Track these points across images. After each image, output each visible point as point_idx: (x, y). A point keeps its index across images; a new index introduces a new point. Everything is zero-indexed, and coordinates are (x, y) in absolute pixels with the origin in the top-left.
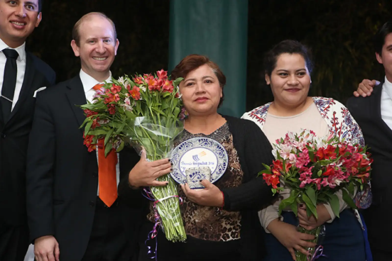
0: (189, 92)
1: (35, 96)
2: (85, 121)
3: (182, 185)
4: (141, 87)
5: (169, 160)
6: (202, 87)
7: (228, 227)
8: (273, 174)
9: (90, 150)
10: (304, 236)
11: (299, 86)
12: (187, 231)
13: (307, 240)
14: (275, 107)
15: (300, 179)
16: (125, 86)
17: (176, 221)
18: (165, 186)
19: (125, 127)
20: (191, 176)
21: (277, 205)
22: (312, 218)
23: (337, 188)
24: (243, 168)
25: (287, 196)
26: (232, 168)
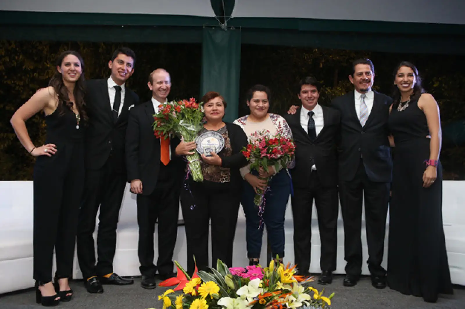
0: (209, 109)
1: (129, 110)
2: (155, 122)
3: (201, 154)
4: (181, 106)
5: (195, 142)
6: (216, 107)
7: (224, 176)
8: (247, 151)
9: (157, 138)
10: (262, 181)
11: (264, 108)
12: (204, 177)
13: (263, 183)
14: (251, 117)
15: (260, 153)
16: (174, 105)
17: (198, 172)
18: (193, 155)
19: (174, 126)
20: (206, 150)
21: (249, 166)
22: (266, 173)
23: (279, 159)
24: (232, 148)
25: (254, 162)
26: (226, 147)
